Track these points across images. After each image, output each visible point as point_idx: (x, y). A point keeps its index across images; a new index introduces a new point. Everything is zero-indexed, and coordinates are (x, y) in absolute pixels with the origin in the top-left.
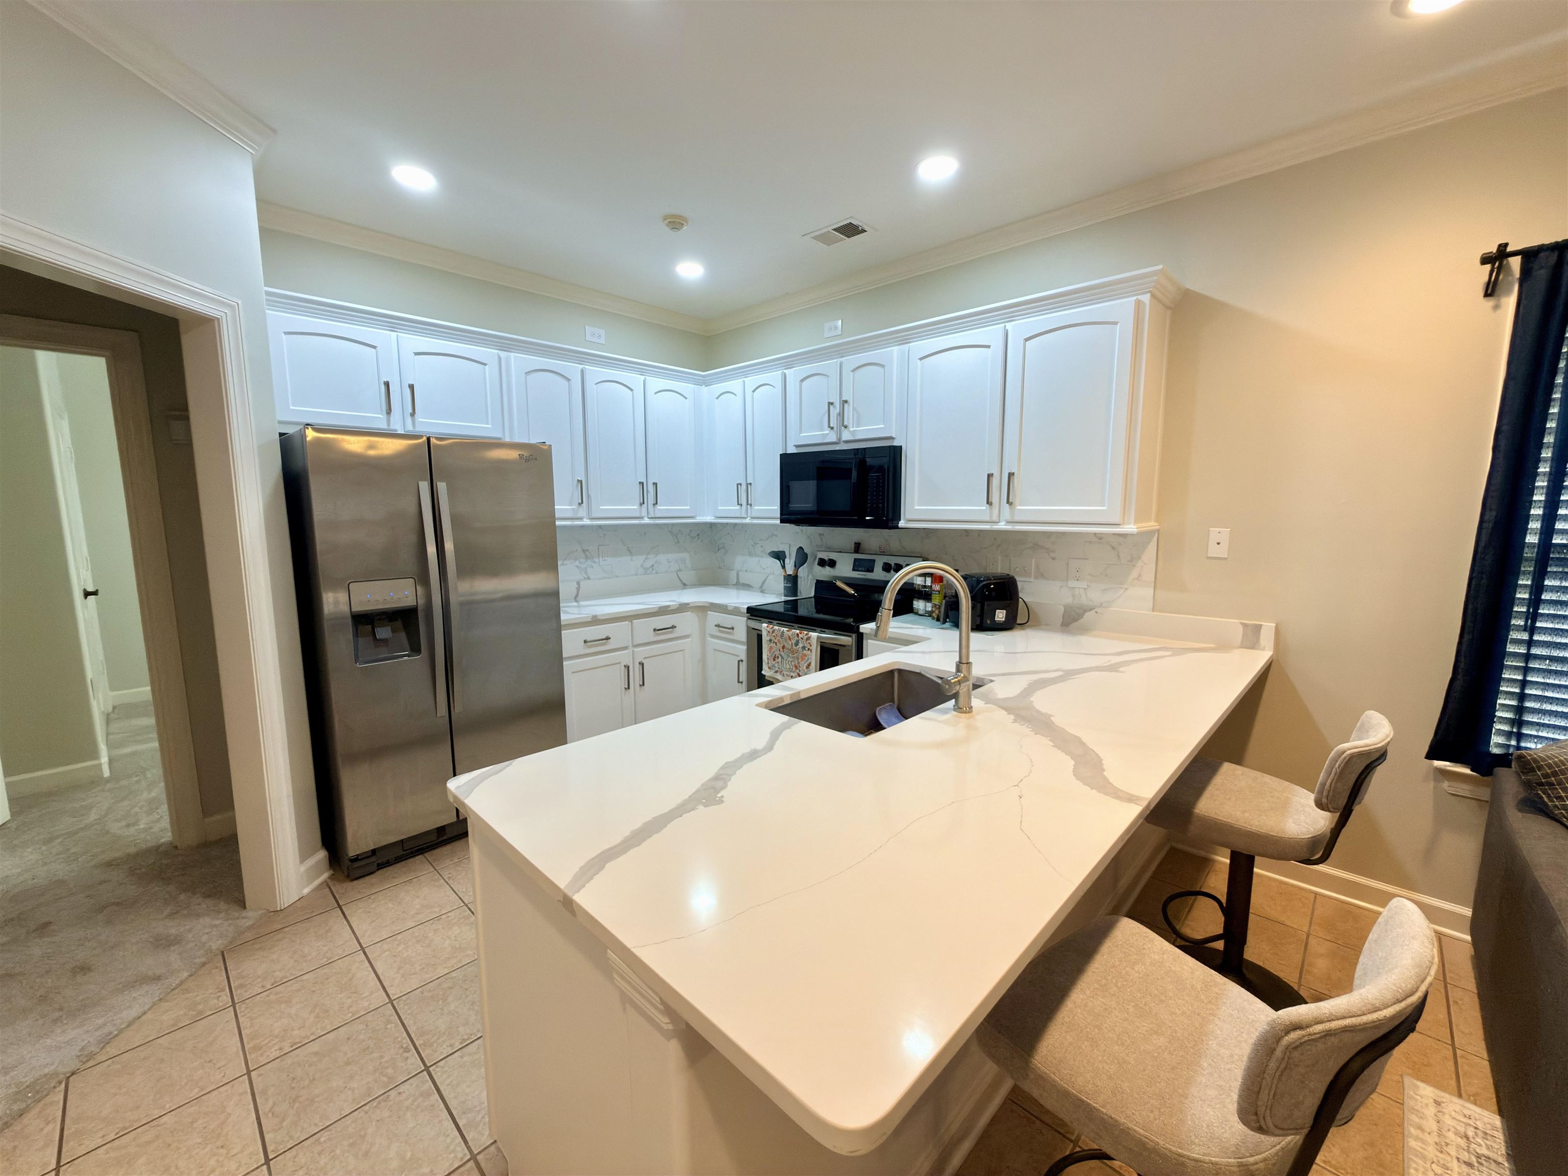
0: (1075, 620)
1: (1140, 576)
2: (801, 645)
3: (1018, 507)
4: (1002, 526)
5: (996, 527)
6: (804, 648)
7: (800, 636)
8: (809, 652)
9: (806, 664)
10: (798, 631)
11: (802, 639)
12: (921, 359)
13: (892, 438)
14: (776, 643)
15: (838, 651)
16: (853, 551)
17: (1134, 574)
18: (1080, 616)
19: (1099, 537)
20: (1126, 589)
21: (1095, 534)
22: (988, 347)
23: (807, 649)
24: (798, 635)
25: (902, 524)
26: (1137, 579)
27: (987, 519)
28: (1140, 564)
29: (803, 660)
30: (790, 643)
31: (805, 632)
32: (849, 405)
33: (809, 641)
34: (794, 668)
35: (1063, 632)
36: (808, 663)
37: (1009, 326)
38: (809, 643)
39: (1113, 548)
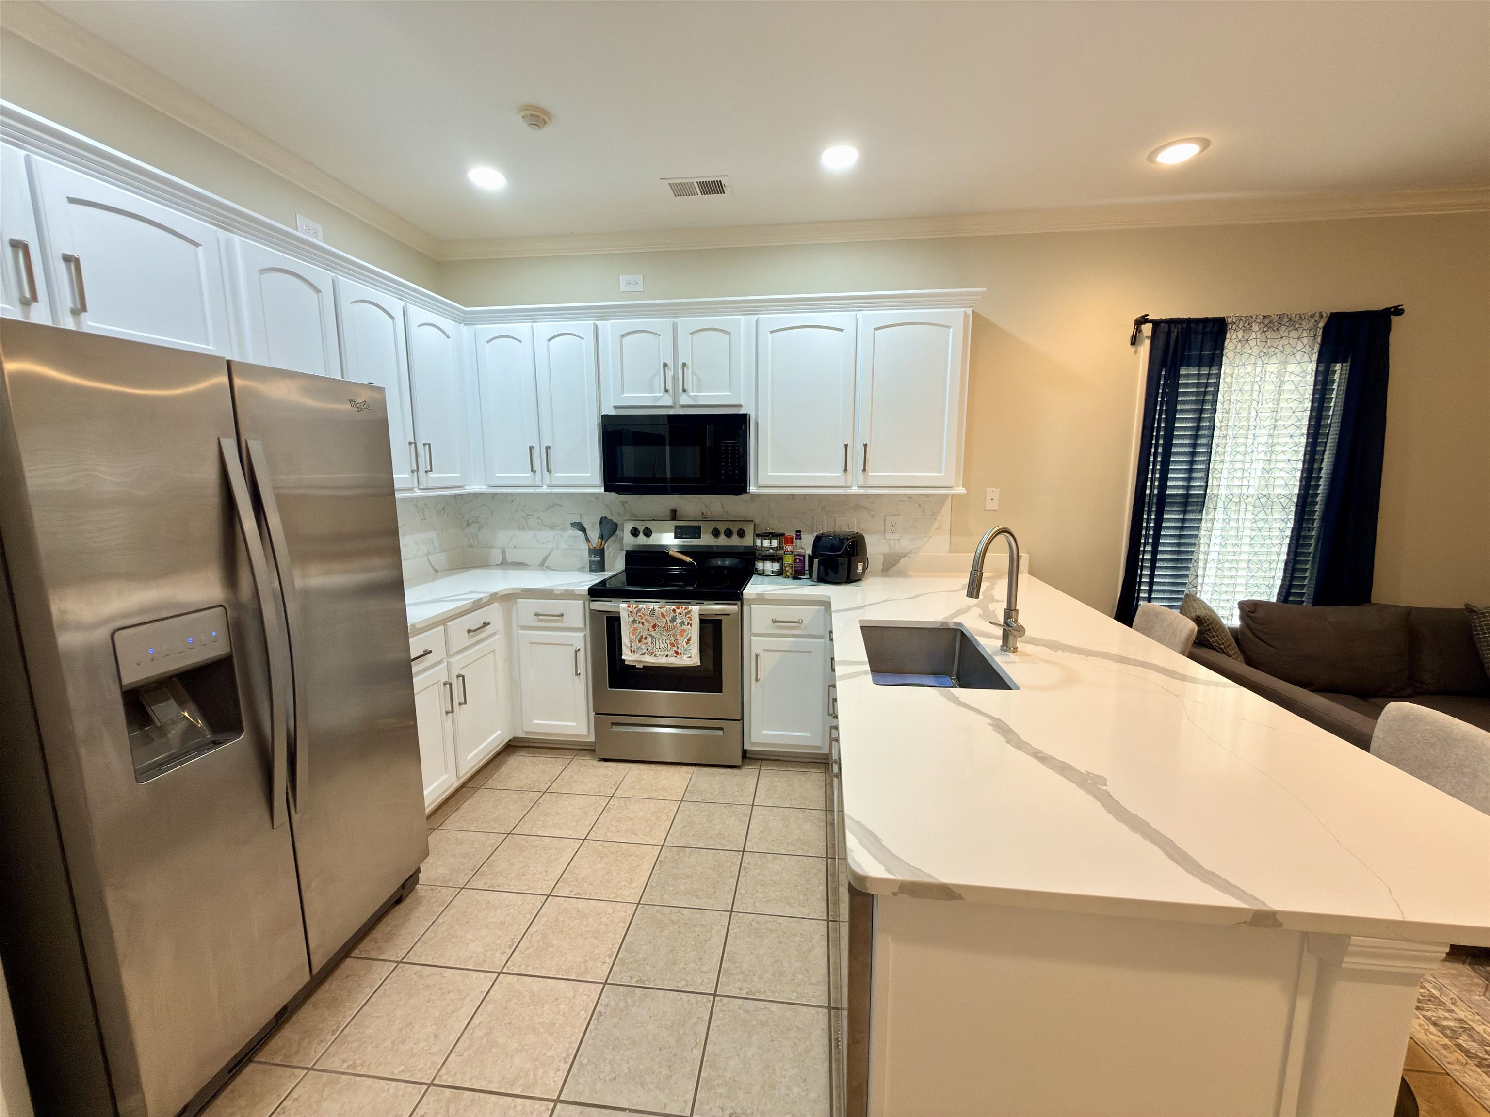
0: (894, 565)
1: (940, 526)
2: (678, 621)
3: (870, 474)
4: (855, 490)
5: (849, 491)
6: (682, 623)
7: (678, 611)
8: (689, 626)
9: (686, 640)
10: (674, 607)
11: (680, 614)
12: (772, 332)
13: (740, 406)
14: (643, 623)
15: (720, 620)
16: (670, 519)
17: (936, 525)
18: (897, 562)
19: (910, 497)
20: (930, 537)
21: (906, 495)
22: (842, 330)
23: (686, 624)
24: (674, 611)
25: (752, 489)
26: (938, 528)
27: (843, 484)
28: (939, 517)
29: (682, 636)
30: (665, 620)
31: (684, 607)
32: (688, 369)
33: (690, 615)
34: (670, 646)
35: (884, 576)
36: (687, 638)
37: (860, 314)
38: (689, 617)
39: (920, 506)
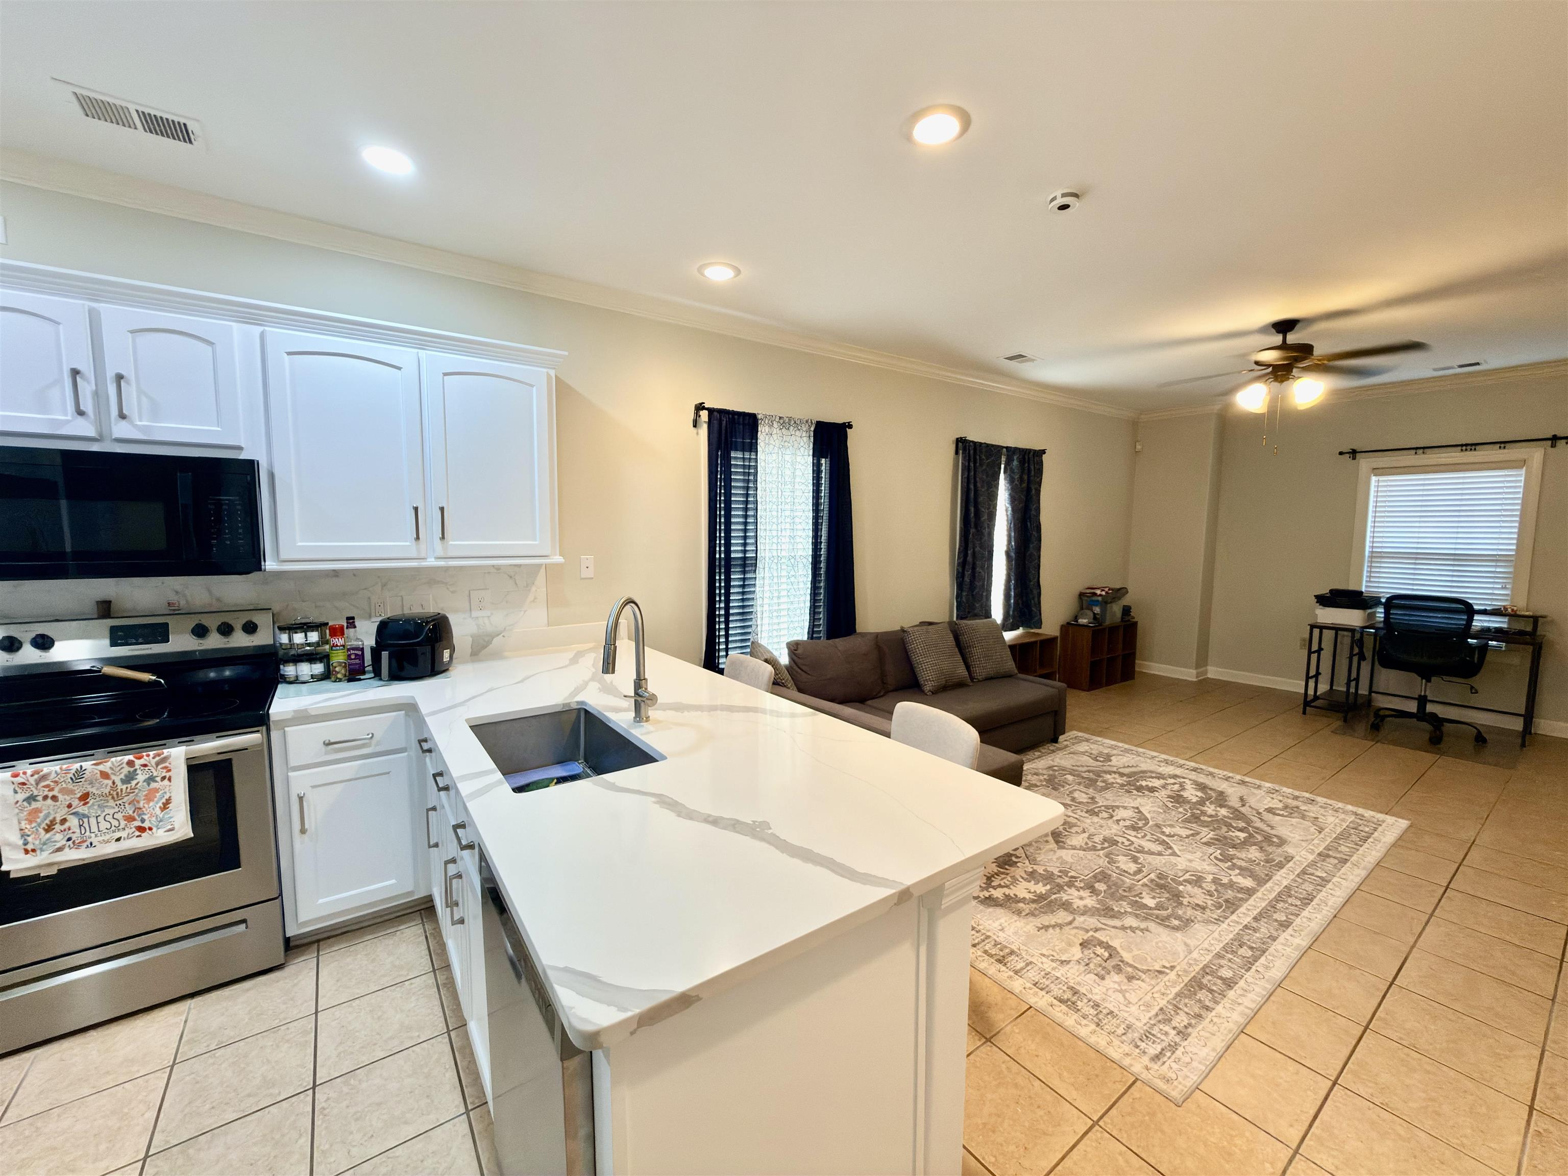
0: (484, 647)
1: (535, 598)
2: (141, 777)
3: (451, 543)
4: (431, 562)
5: (424, 564)
6: (151, 779)
7: (138, 763)
8: (166, 780)
9: (160, 804)
10: (131, 757)
11: (145, 765)
12: (289, 354)
13: (240, 448)
14: (54, 798)
15: (229, 761)
16: (96, 616)
17: (531, 597)
18: (489, 643)
19: (498, 568)
20: (525, 612)
21: (493, 566)
23: (158, 779)
24: (130, 763)
25: (270, 565)
26: (533, 601)
27: (414, 555)
28: (534, 589)
29: (149, 798)
30: (110, 782)
31: (151, 753)
32: (128, 383)
33: (167, 764)
34: (123, 823)
35: (473, 661)
36: (164, 800)
37: (422, 353)
38: (165, 768)
39: (511, 577)
